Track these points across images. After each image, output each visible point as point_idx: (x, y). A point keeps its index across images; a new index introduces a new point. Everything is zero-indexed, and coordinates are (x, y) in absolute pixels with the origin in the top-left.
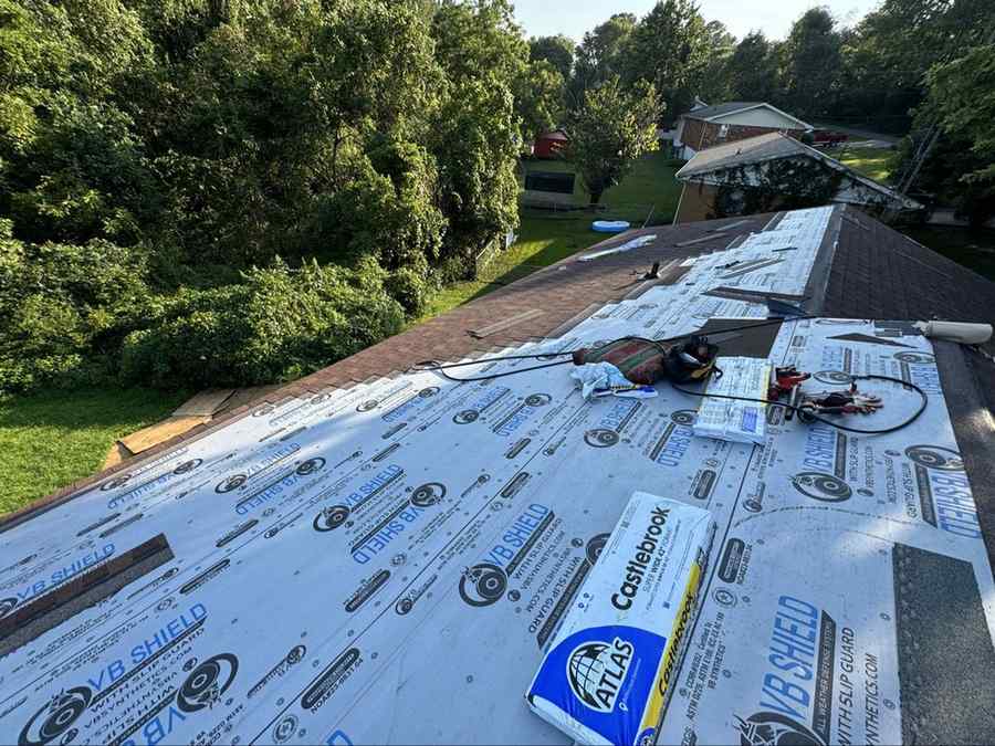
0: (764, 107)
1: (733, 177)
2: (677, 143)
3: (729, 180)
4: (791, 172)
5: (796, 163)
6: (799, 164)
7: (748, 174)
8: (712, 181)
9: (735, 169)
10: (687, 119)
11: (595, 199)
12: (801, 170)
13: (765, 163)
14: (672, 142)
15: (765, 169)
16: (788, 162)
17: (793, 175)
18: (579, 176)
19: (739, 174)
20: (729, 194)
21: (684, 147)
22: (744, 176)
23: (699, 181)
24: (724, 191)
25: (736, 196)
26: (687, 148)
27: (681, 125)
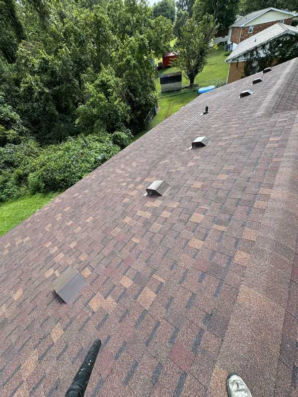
0: (271, 10)
1: (252, 55)
2: (229, 43)
3: (251, 57)
4: (281, 45)
5: (283, 40)
6: (285, 39)
7: (259, 51)
8: (242, 60)
9: (253, 50)
10: (233, 28)
11: (192, 82)
12: (285, 43)
13: (267, 43)
14: (226, 43)
15: (268, 47)
16: (279, 40)
17: (282, 47)
18: (183, 72)
19: (255, 53)
20: (251, 64)
21: (232, 44)
22: (257, 53)
23: (236, 61)
24: (249, 63)
25: (254, 64)
26: (234, 43)
27: (230, 32)
